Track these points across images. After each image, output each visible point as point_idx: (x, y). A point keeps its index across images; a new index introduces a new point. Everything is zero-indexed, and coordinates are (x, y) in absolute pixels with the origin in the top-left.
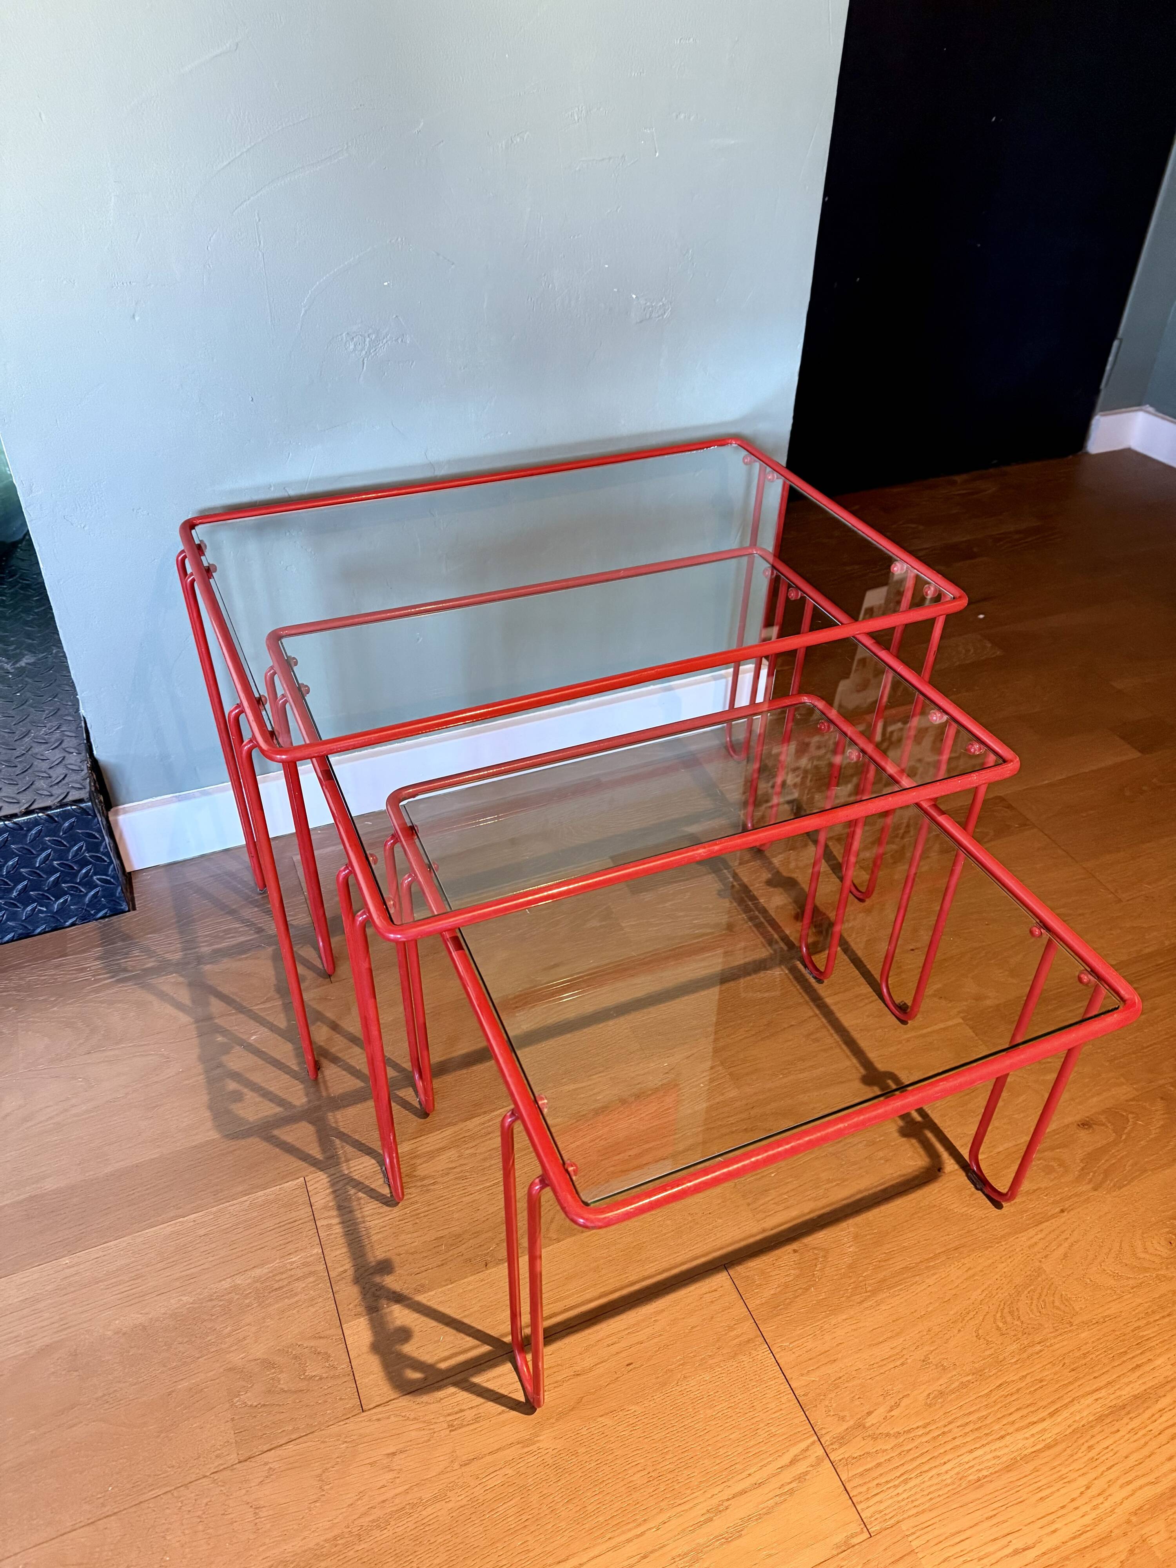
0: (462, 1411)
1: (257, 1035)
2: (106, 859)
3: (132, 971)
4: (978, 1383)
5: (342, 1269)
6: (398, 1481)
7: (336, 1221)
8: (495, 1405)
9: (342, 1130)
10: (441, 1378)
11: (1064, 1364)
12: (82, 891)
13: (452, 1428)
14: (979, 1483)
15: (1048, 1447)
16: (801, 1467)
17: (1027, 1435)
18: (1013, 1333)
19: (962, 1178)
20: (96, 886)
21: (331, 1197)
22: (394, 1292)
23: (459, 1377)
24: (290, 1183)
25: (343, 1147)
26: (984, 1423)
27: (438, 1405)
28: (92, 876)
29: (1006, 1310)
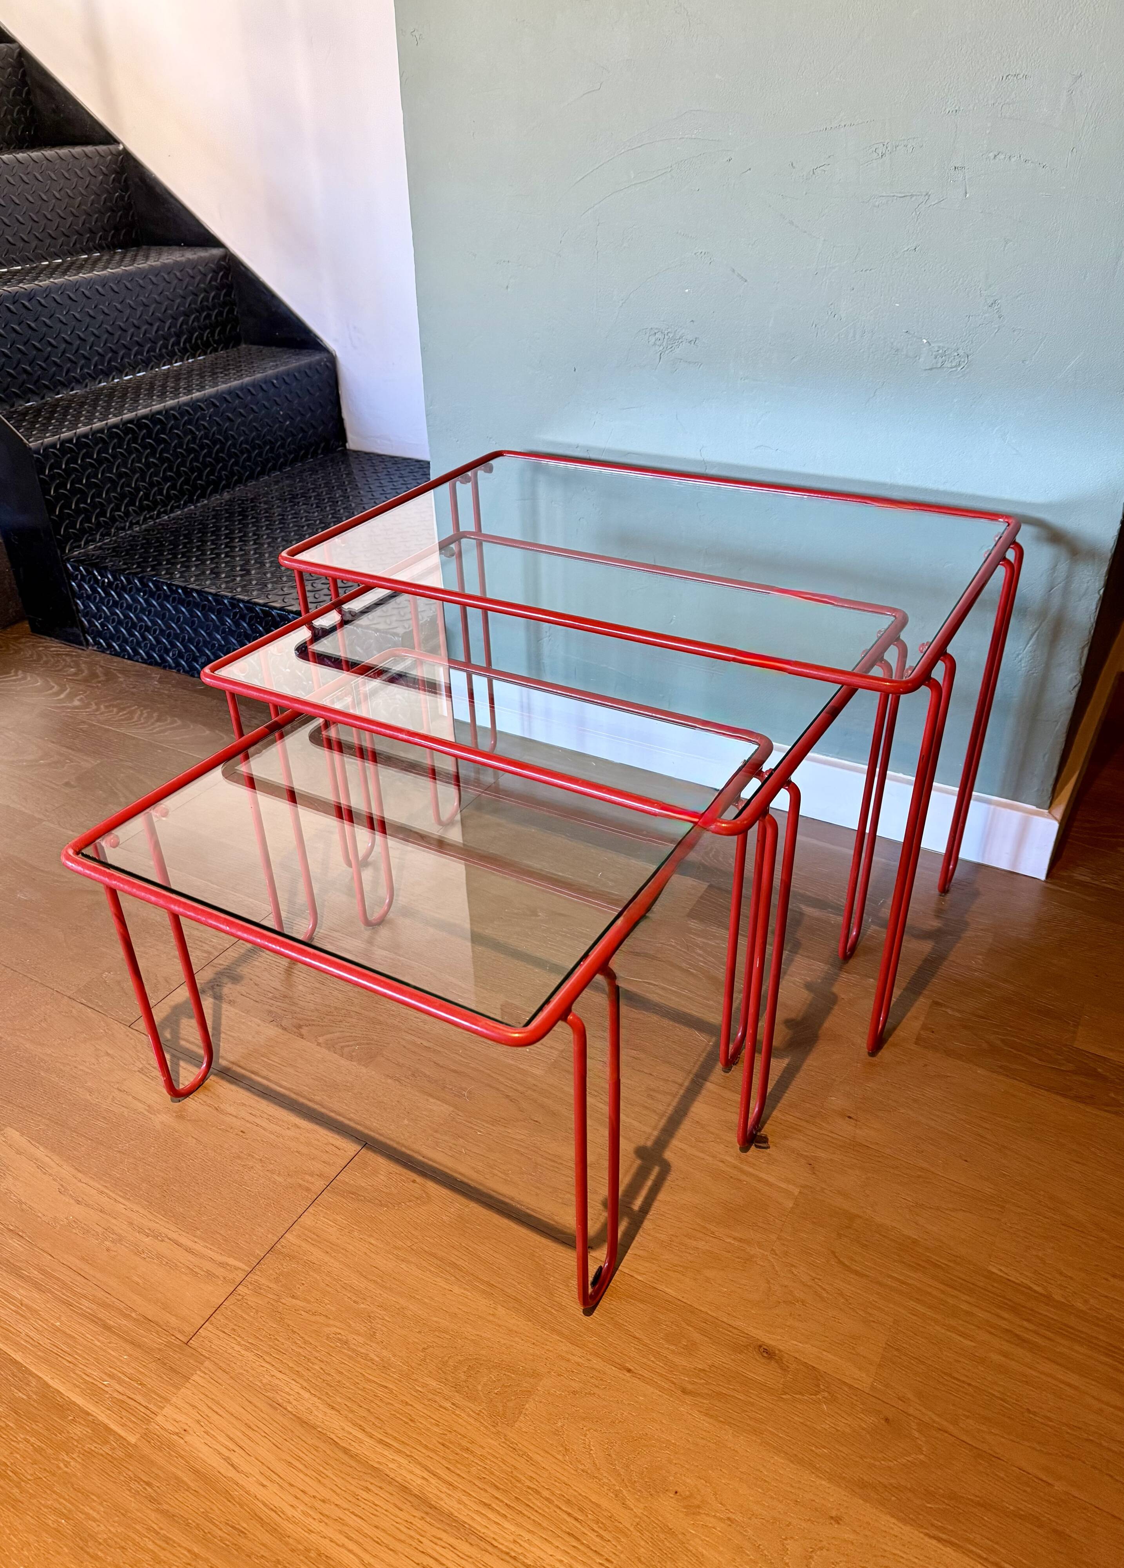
4: (376, 1368)
6: (92, 1066)
11: (445, 1434)
16: (220, 1272)
18: (448, 1377)
22: (221, 993)
26: (337, 1388)
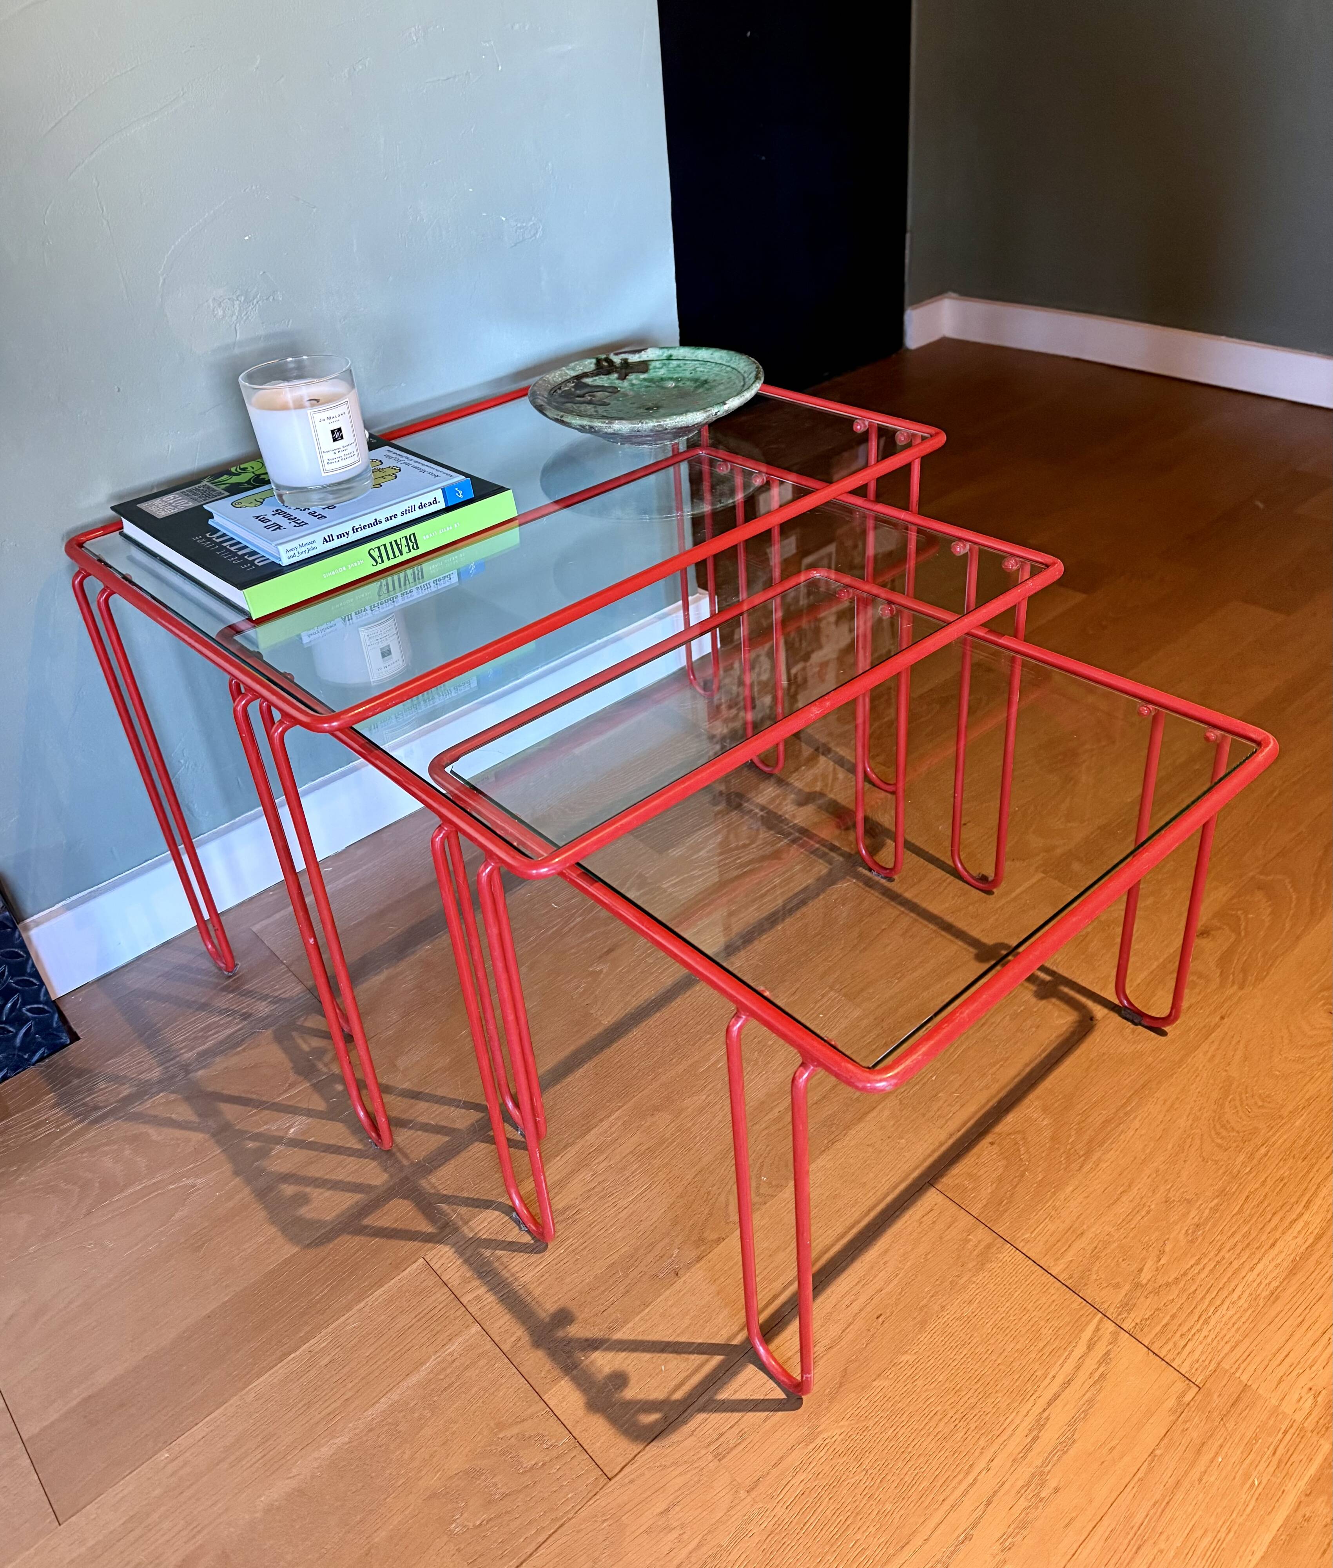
0: (722, 1435)
1: (295, 1127)
2: (35, 981)
3: (106, 1107)
4: (1226, 1203)
5: (513, 1339)
6: (685, 1537)
7: (482, 1290)
8: (755, 1413)
9: (445, 1193)
10: (682, 1409)
11: (1294, 1157)
12: (11, 1032)
13: (719, 1457)
14: (1274, 1296)
15: (1319, 1238)
16: (1100, 1349)
17: (1295, 1234)
18: (1235, 1145)
19: (1116, 1019)
20: (28, 1020)
21: (465, 1268)
22: (587, 1340)
23: (702, 1400)
24: (409, 1269)
25: (454, 1211)
26: (1251, 1238)
27: (692, 1438)
28: (20, 1008)
29: (1218, 1127)
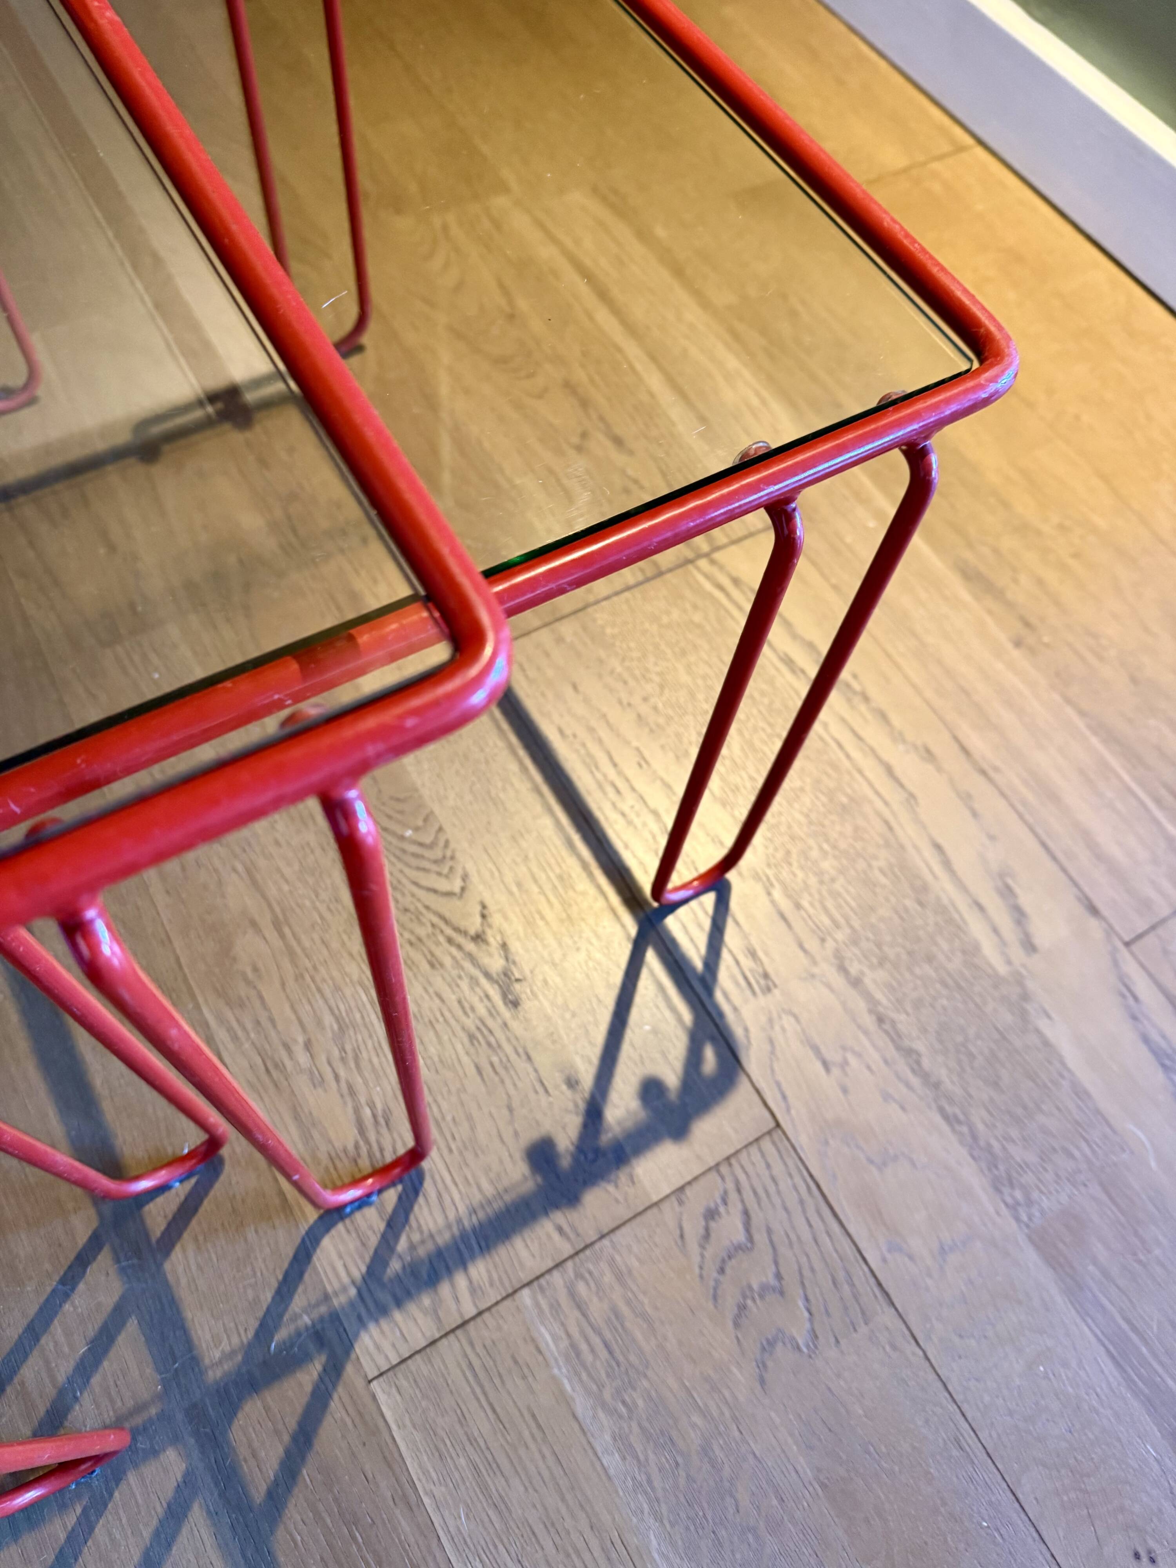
0: (742, 973)
5: (556, 1237)
7: (461, 1280)
10: (705, 1016)
13: (770, 986)
21: (412, 1307)
22: (584, 1125)
23: (700, 990)
24: (384, 1409)
25: (296, 1317)
